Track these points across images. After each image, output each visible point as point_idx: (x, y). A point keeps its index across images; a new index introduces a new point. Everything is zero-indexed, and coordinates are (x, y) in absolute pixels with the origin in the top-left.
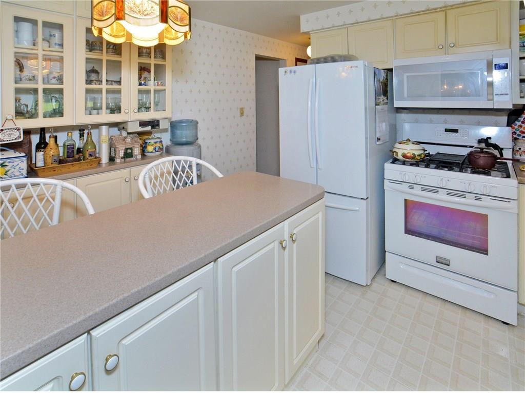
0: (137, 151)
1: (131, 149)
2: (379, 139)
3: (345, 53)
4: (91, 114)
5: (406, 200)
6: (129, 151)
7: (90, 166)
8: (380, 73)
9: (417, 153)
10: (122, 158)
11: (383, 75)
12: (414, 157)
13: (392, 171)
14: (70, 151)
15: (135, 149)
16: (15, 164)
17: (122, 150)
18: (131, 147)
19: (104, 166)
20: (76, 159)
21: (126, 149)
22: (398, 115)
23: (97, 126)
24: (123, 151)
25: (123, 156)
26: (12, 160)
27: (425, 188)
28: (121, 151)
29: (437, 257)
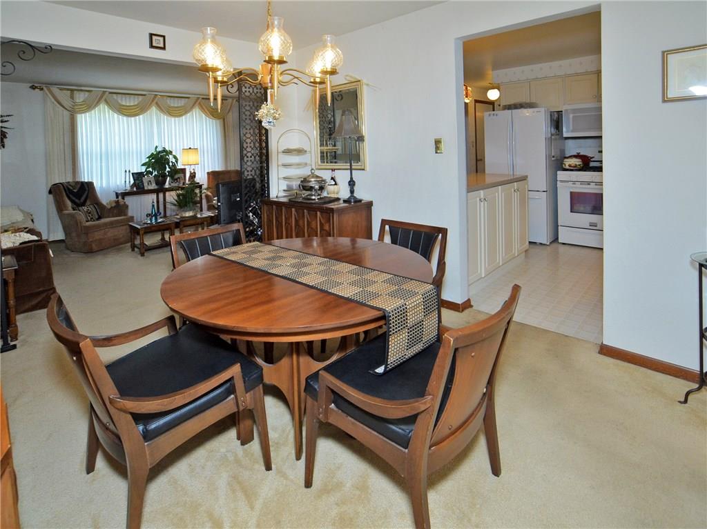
2: (553, 157)
3: (528, 101)
5: (571, 193)
8: (554, 115)
9: (578, 163)
11: (556, 116)
12: (576, 166)
13: (561, 175)
22: (567, 141)
27: (582, 183)
29: (590, 223)
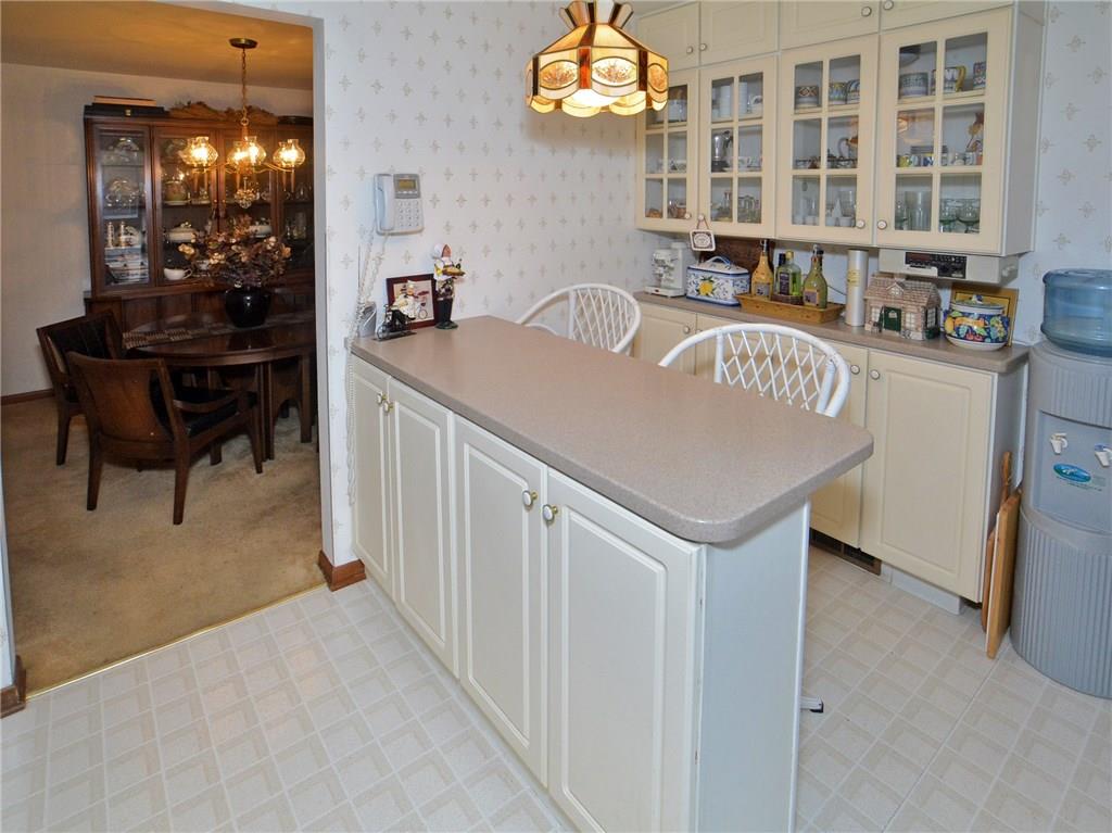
0: (912, 320)
1: (899, 311)
4: (804, 223)
6: (893, 315)
7: (805, 318)
10: (875, 324)
14: (784, 282)
15: (908, 315)
16: (721, 281)
17: (877, 307)
18: (898, 306)
19: (855, 329)
20: (792, 298)
21: (887, 310)
23: (844, 249)
24: (878, 311)
25: (877, 320)
26: (719, 276)
28: (873, 310)
